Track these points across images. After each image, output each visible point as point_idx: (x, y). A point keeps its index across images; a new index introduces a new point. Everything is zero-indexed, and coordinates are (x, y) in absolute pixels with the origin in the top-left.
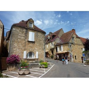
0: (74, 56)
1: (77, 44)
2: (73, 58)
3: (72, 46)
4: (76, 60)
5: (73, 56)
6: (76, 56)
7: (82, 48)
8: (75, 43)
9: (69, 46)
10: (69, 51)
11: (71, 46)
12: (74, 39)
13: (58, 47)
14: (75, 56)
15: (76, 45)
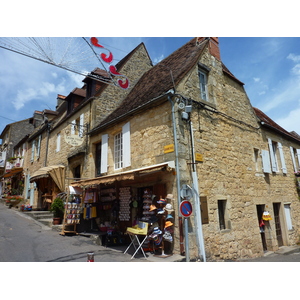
0: (212, 206)
1: (229, 120)
2: (205, 220)
3: (194, 127)
4: (227, 237)
5: (203, 201)
6: (228, 205)
7: (256, 151)
8: (220, 106)
9: (176, 122)
10: (171, 164)
11: (186, 122)
12: (212, 79)
13: (104, 138)
14: (222, 204)
15: (221, 126)
